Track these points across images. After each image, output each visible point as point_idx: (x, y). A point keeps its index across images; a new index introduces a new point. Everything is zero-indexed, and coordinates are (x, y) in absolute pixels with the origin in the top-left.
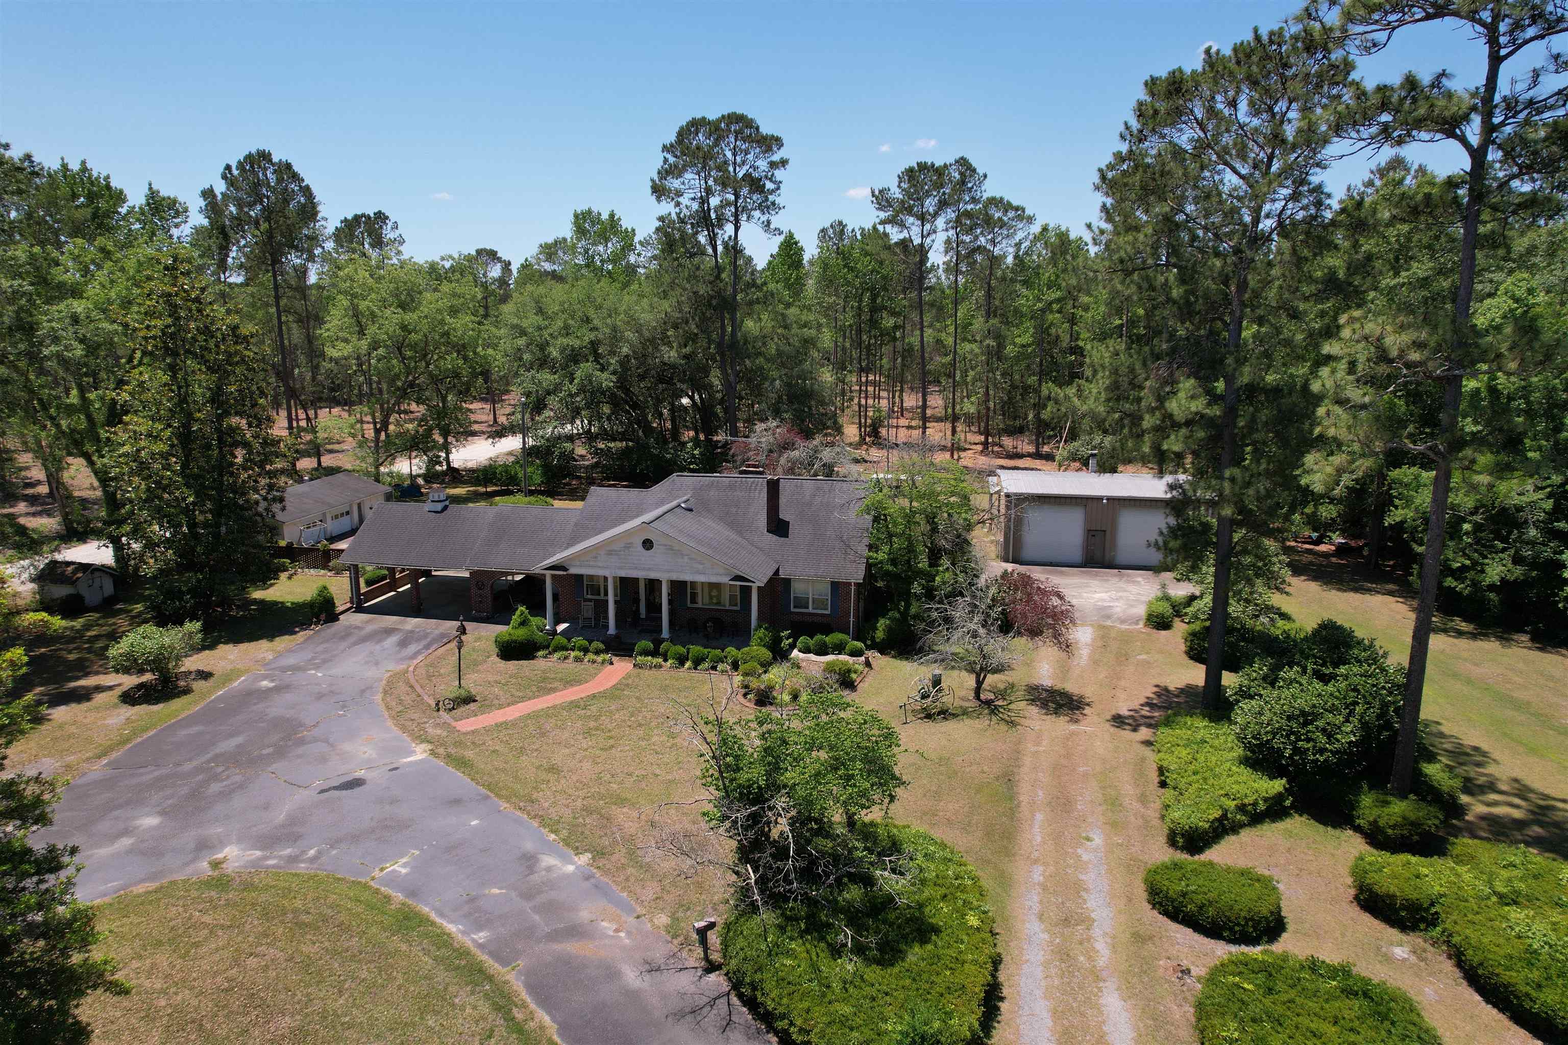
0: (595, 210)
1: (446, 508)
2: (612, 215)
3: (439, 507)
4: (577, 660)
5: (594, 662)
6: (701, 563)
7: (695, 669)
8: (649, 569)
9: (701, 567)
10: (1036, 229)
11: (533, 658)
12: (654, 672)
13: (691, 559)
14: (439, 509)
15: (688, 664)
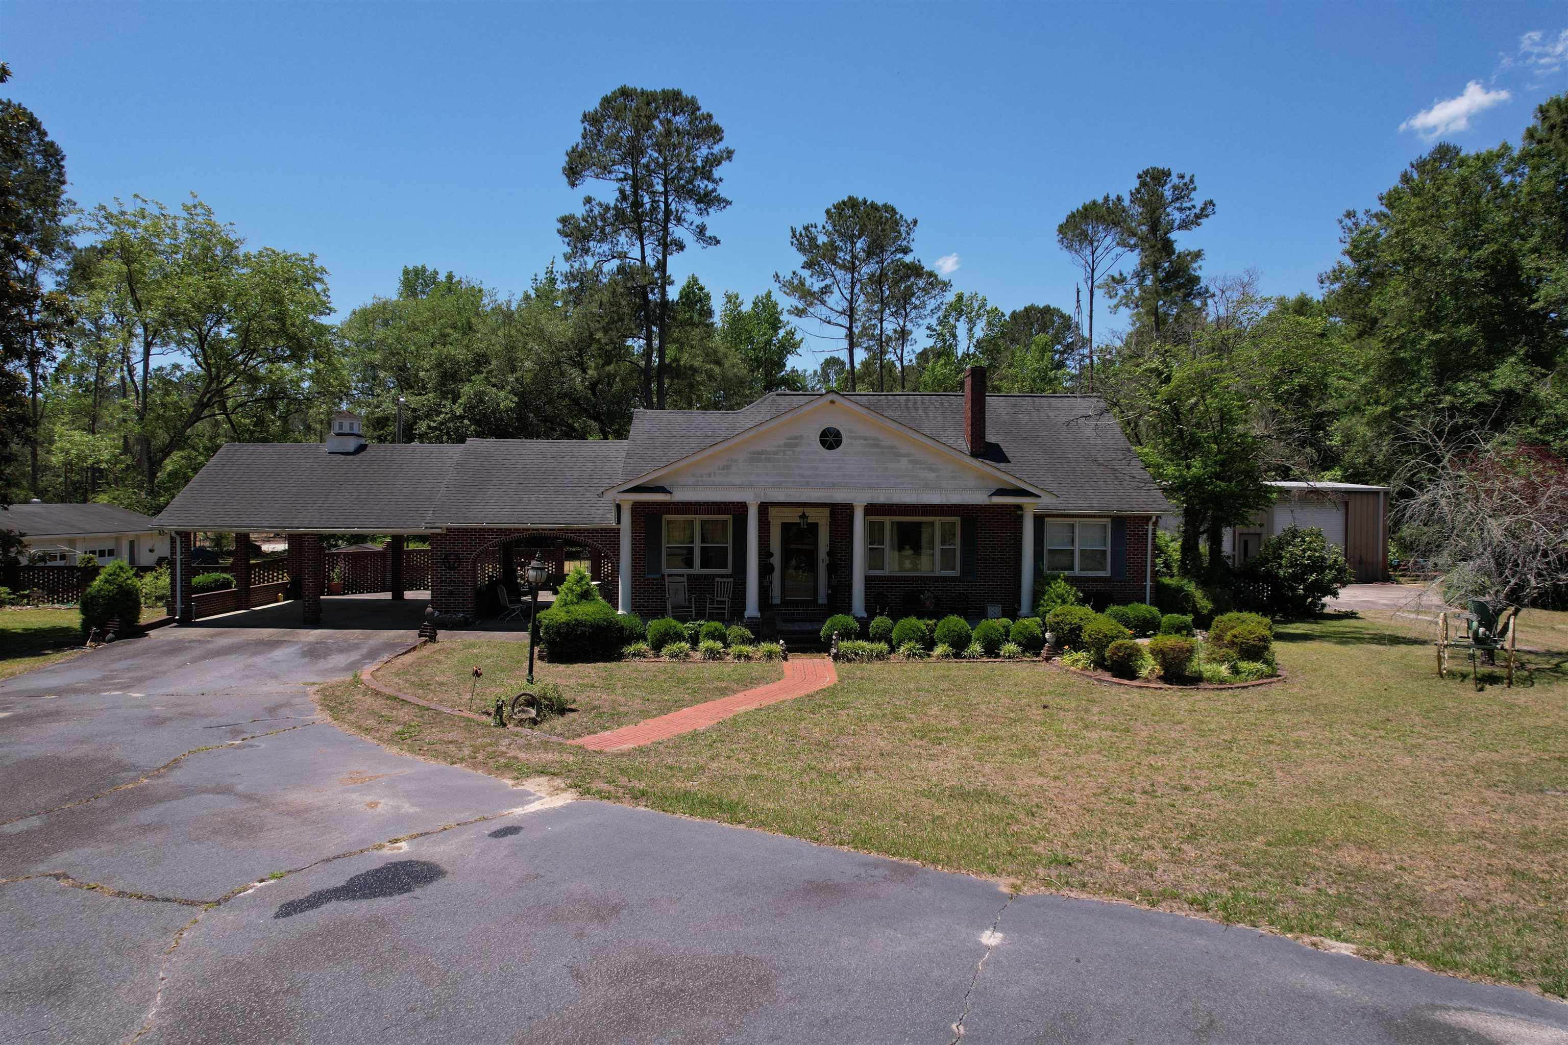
0: (430, 268)
1: (362, 448)
2: (450, 277)
3: (351, 444)
4: (713, 655)
5: (748, 658)
6: (934, 470)
7: (957, 656)
8: (833, 486)
9: (931, 476)
10: (950, 297)
11: (620, 657)
12: (877, 665)
13: (914, 462)
14: (352, 449)
15: (939, 650)
